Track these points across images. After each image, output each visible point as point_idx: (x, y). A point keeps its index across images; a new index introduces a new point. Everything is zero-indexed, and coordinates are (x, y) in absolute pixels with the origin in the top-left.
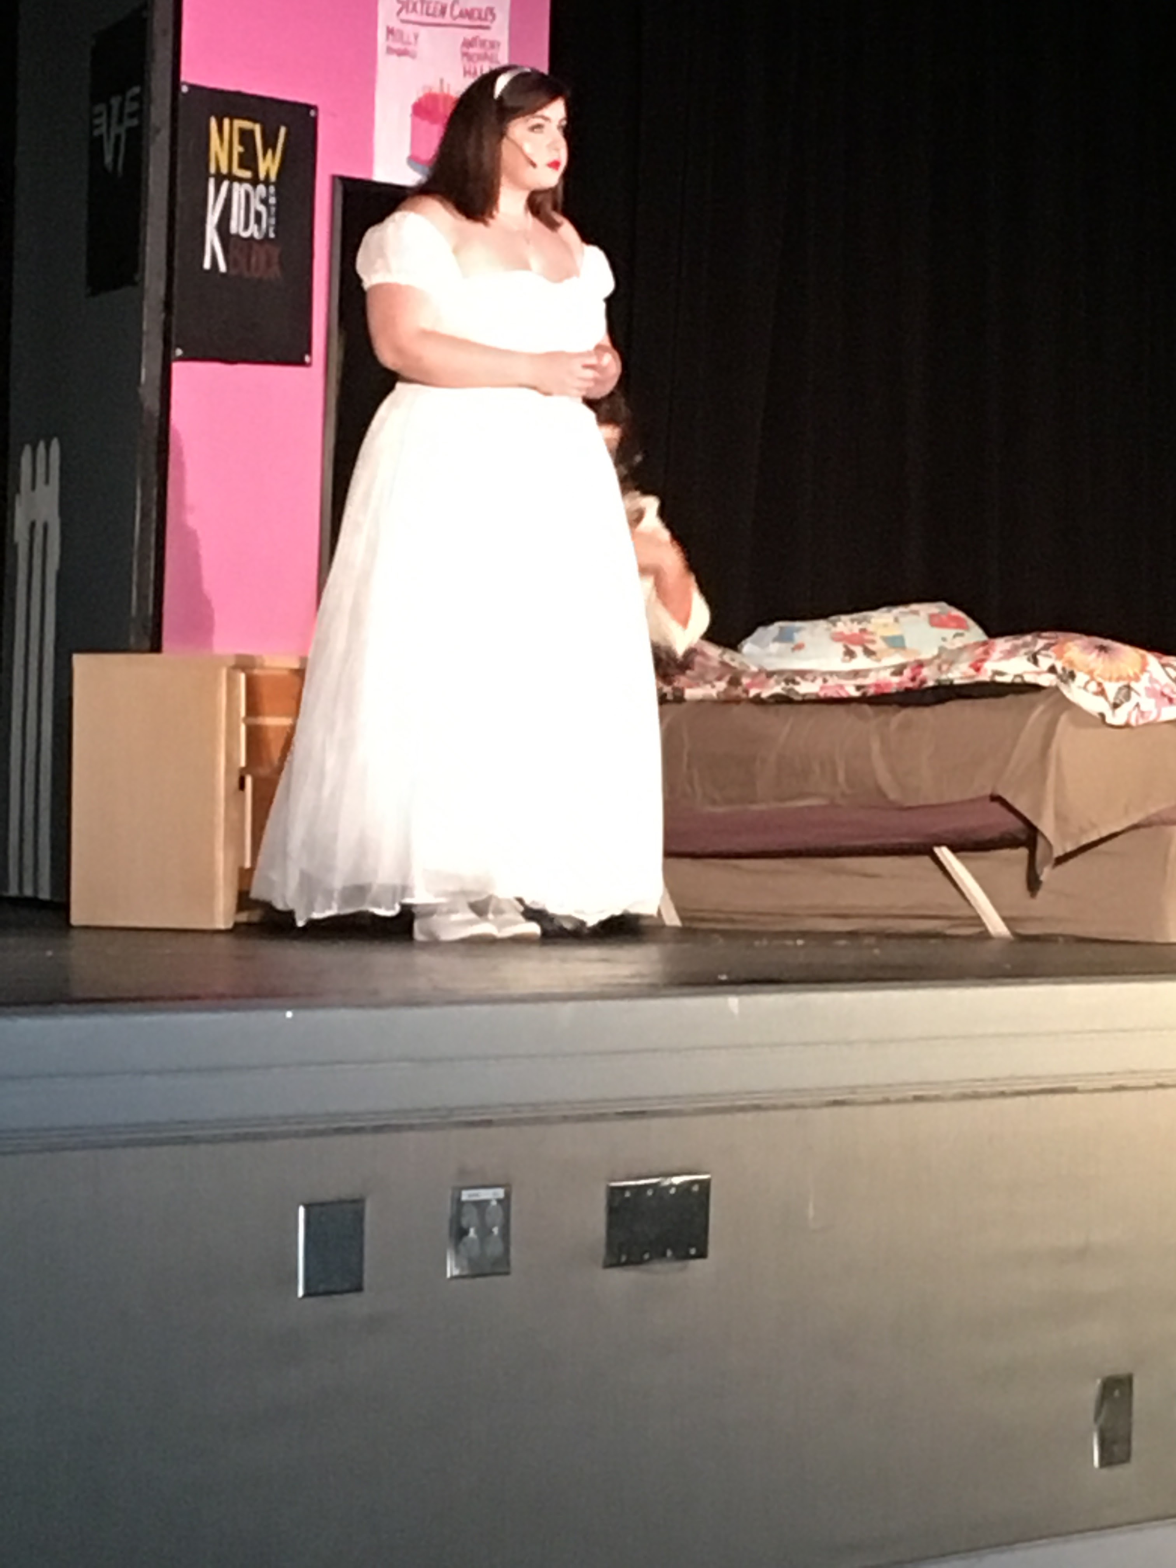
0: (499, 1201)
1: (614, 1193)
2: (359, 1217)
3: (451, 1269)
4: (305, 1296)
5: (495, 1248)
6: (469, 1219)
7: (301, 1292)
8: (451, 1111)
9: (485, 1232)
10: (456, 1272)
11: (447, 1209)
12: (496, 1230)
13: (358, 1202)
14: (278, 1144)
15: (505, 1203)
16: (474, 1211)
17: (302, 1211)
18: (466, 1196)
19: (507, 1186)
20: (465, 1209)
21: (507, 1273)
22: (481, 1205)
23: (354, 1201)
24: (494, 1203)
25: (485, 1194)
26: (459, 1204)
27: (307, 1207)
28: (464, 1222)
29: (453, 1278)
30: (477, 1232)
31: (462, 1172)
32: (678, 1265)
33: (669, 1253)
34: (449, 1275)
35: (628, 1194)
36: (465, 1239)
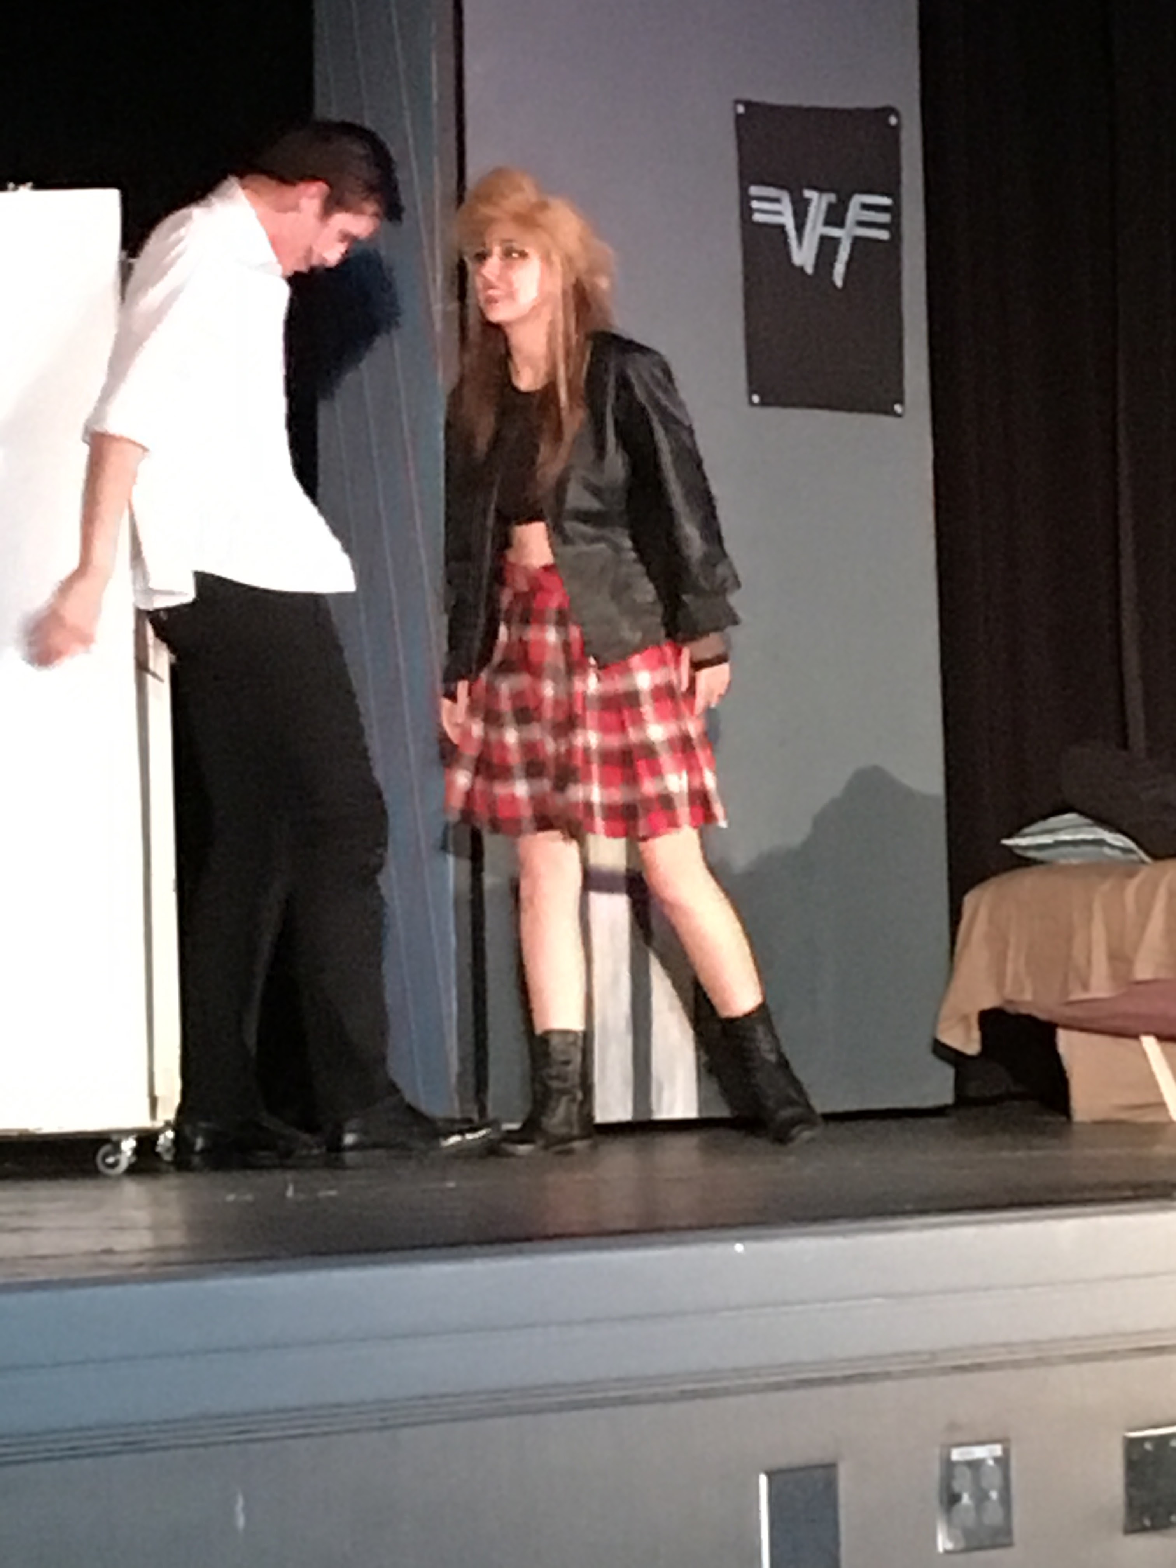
0: (996, 1460)
1: (1132, 1445)
2: (831, 1485)
3: (943, 1543)
5: (993, 1516)
6: (962, 1484)
8: (934, 1355)
9: (981, 1497)
10: (950, 1546)
11: (936, 1470)
12: (994, 1495)
13: (831, 1467)
14: (732, 1401)
15: (1003, 1462)
16: (968, 1473)
17: (763, 1480)
18: (957, 1455)
19: (1003, 1441)
20: (958, 1471)
21: (1010, 1545)
22: (975, 1465)
23: (824, 1466)
24: (991, 1462)
25: (979, 1452)
26: (949, 1466)
27: (770, 1475)
28: (956, 1486)
29: (947, 1552)
30: (972, 1496)
31: (953, 1427)
34: (941, 1549)
35: (1149, 1446)
36: (957, 1508)
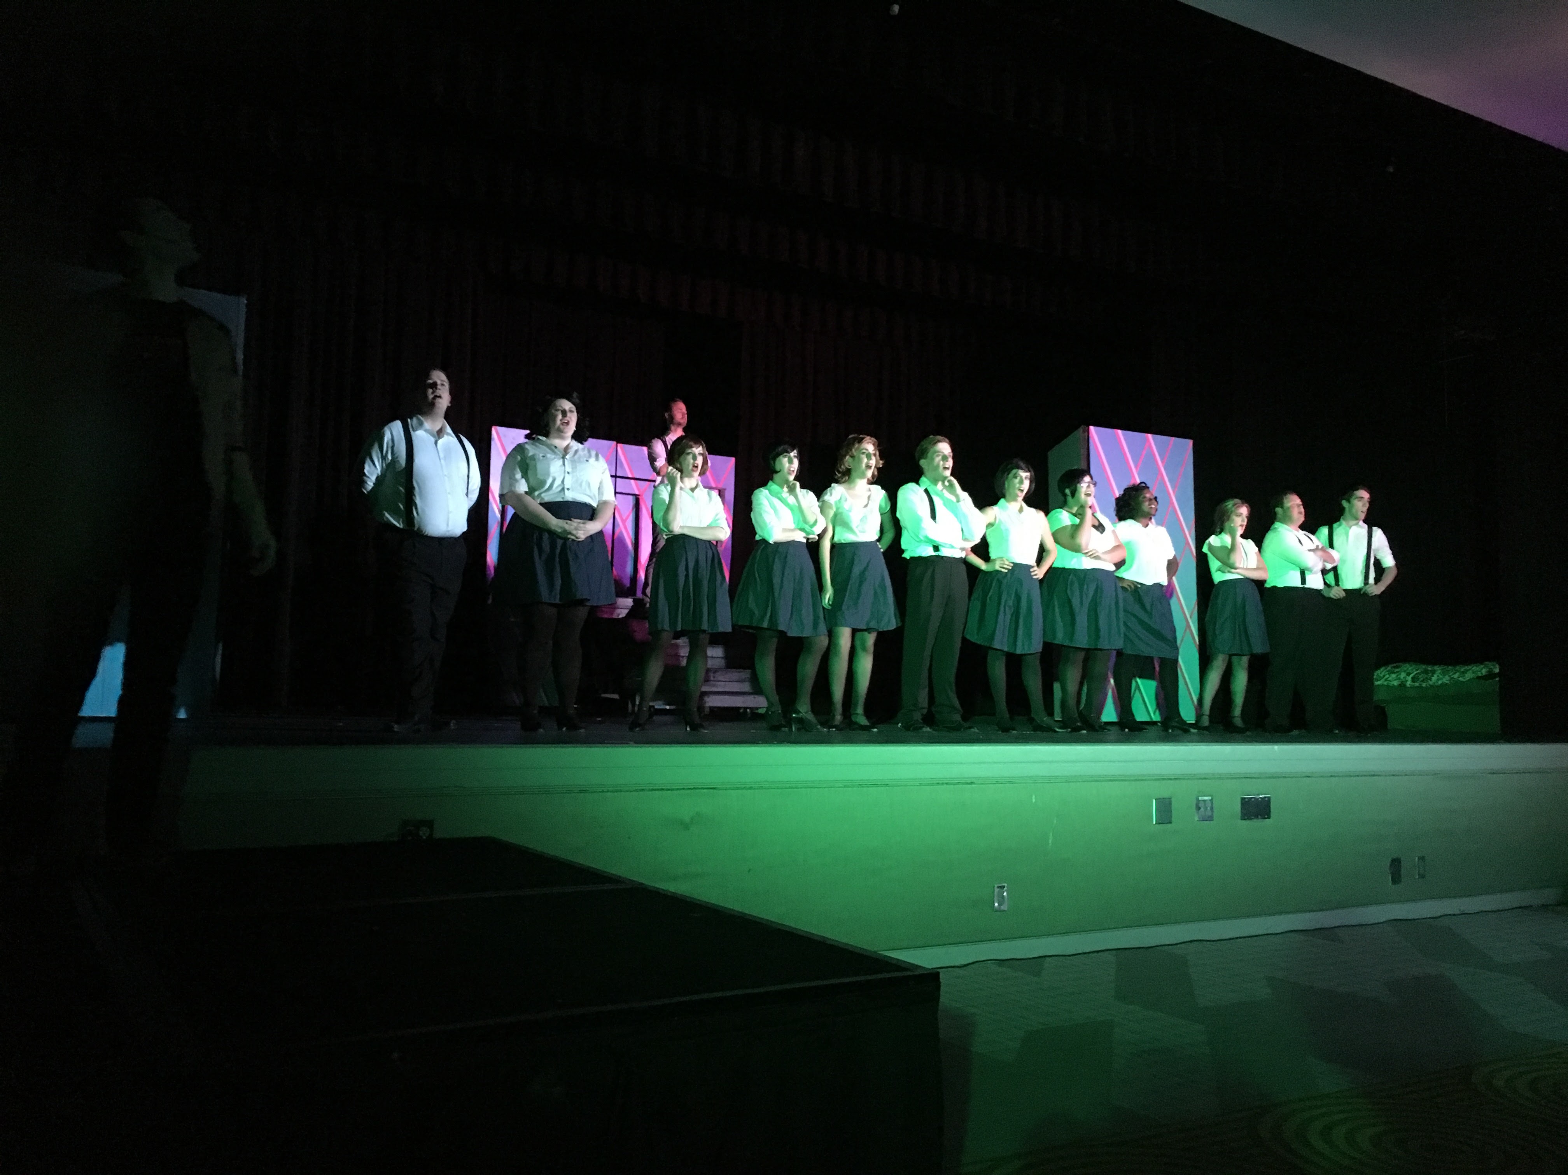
0: (1210, 800)
1: (1243, 799)
2: (1170, 803)
3: (1197, 818)
4: (1156, 824)
5: (1210, 814)
6: (1201, 805)
7: (1154, 823)
8: (1195, 775)
9: (1206, 809)
11: (1195, 802)
14: (1147, 782)
15: (1211, 800)
17: (1154, 801)
18: (1200, 798)
19: (1212, 796)
20: (1200, 802)
21: (1213, 821)
22: (1204, 801)
23: (1169, 798)
25: (1206, 798)
26: (1198, 801)
27: (1156, 799)
28: (1200, 805)
29: (1197, 820)
30: (1204, 808)
31: (1199, 792)
32: (1261, 820)
33: (1259, 817)
35: (1247, 800)
36: (1201, 810)
